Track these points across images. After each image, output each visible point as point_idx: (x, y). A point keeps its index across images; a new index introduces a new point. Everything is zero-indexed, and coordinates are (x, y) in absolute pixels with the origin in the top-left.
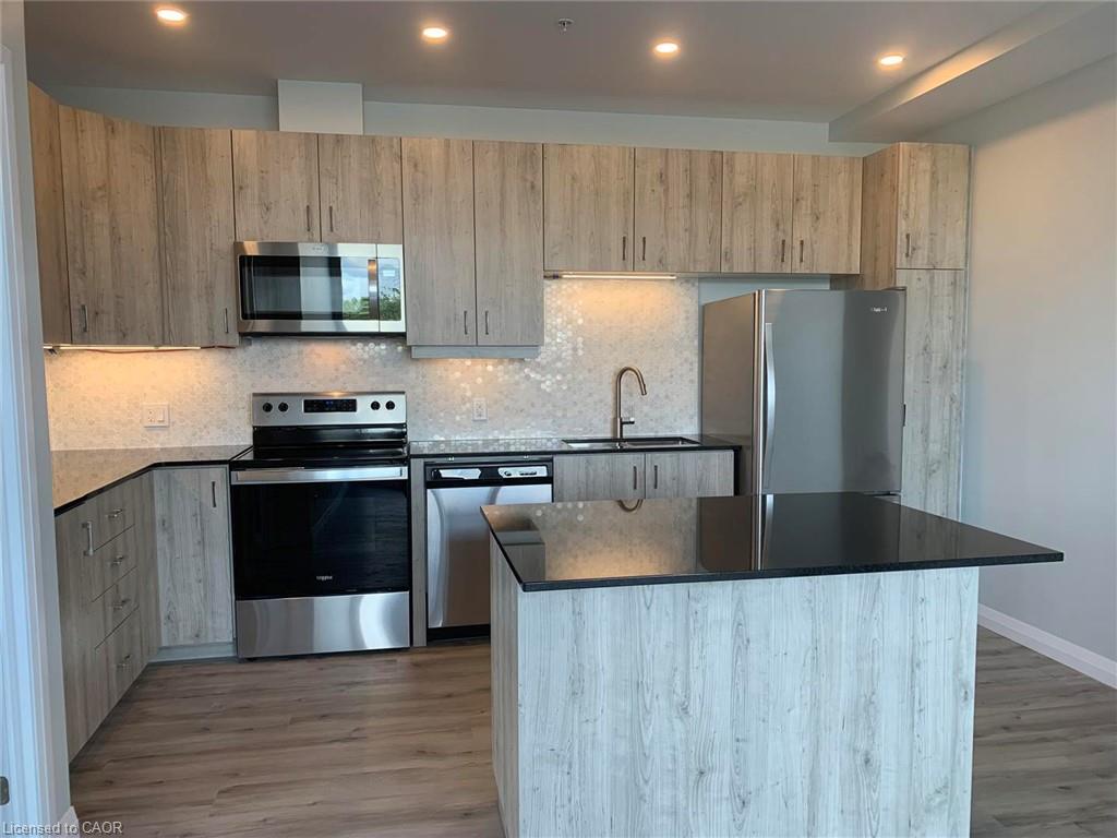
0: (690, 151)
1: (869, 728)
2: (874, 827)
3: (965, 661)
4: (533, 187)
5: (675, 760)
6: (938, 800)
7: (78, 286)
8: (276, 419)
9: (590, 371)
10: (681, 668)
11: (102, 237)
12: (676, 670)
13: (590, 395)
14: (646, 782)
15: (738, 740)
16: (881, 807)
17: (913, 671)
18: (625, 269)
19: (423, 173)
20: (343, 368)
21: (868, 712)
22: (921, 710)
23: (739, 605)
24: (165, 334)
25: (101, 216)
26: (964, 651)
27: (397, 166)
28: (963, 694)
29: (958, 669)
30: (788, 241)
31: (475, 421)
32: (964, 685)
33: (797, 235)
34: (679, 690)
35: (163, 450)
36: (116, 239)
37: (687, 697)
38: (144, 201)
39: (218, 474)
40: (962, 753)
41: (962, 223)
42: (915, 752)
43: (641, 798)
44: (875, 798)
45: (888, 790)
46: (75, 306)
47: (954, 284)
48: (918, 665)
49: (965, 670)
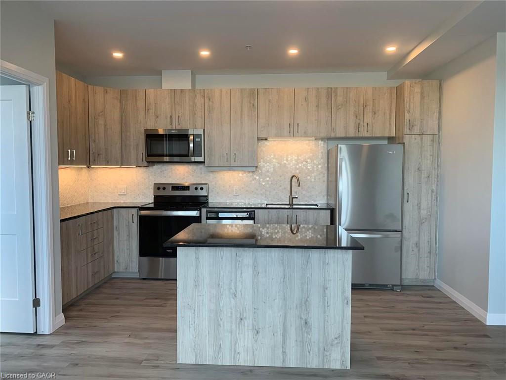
0: (318, 88)
1: (307, 310)
2: (309, 348)
3: (347, 289)
4: (253, 105)
5: (231, 313)
6: (336, 342)
7: (92, 145)
8: (161, 193)
9: (280, 176)
10: (233, 281)
11: (102, 129)
12: (231, 281)
13: (281, 186)
14: (221, 320)
15: (255, 309)
16: (312, 341)
17: (324, 291)
18: (290, 137)
19: (212, 102)
20: (186, 174)
21: (306, 305)
22: (328, 306)
23: (255, 260)
24: (123, 162)
25: (101, 121)
26: (346, 285)
27: (202, 100)
28: (346, 302)
29: (344, 292)
30: (361, 123)
31: (234, 195)
32: (347, 298)
33: (365, 121)
34: (233, 288)
35: (124, 203)
36: (106, 129)
37: (236, 291)
38: (116, 115)
39: (134, 211)
40: (346, 325)
41: (436, 114)
42: (326, 322)
43: (219, 325)
44: (310, 337)
45: (315, 335)
46: (91, 152)
47: (433, 141)
48: (327, 289)
49: (347, 292)
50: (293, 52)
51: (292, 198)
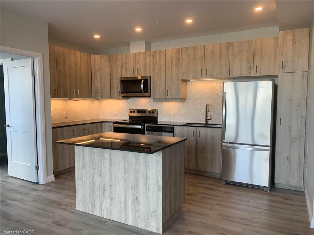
0: (220, 44)
1: (137, 191)
2: (139, 215)
3: (159, 180)
4: (179, 59)
5: (99, 186)
6: (154, 214)
7: (94, 87)
11: (99, 78)
14: (95, 189)
15: (110, 185)
16: (140, 211)
17: (147, 179)
18: (201, 78)
19: (155, 59)
21: (137, 187)
22: (149, 190)
23: (110, 155)
25: (98, 74)
26: (159, 177)
27: (150, 58)
28: (159, 189)
29: (158, 182)
30: (252, 66)
31: (172, 117)
32: (159, 186)
33: (255, 64)
34: (100, 171)
36: (101, 78)
37: (101, 173)
39: (112, 124)
40: (160, 204)
42: (148, 201)
43: (94, 192)
44: (139, 208)
45: (142, 207)
46: (93, 91)
47: (303, 77)
48: (148, 178)
49: (159, 182)
50: (189, 21)
51: (207, 120)
